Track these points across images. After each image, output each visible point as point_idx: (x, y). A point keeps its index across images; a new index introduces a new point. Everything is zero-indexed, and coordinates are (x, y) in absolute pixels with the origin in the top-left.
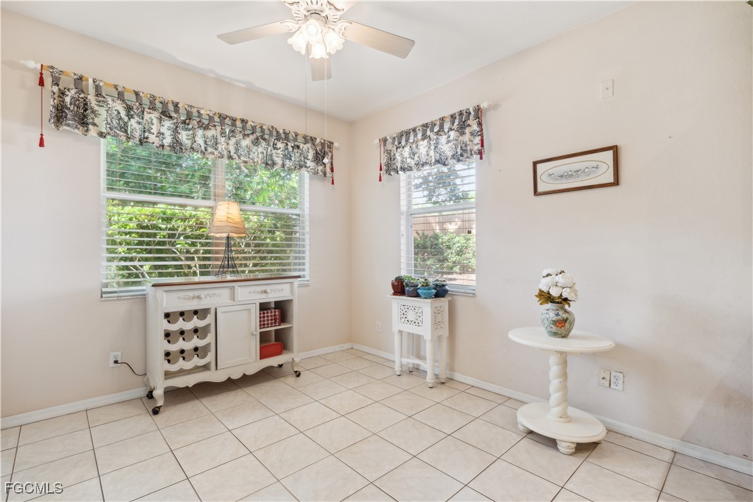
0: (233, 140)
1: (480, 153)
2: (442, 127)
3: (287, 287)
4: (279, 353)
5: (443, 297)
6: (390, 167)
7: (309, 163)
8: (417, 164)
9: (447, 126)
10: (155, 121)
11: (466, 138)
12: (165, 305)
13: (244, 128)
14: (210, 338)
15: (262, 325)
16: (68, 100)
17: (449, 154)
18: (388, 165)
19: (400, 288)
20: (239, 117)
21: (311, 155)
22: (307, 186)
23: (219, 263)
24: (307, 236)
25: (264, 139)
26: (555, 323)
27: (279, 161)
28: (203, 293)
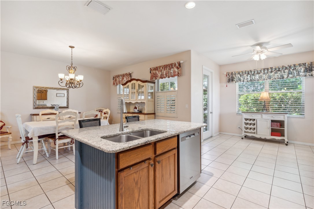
10: (246, 76)
12: (244, 117)
14: (255, 126)
15: (272, 126)
16: (230, 77)
21: (302, 70)
23: (262, 108)
28: (253, 115)
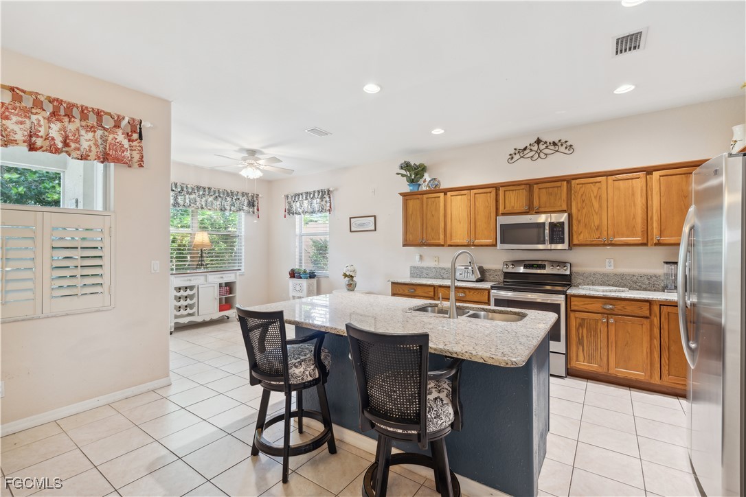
0: (204, 199)
1: (329, 211)
2: (314, 195)
3: (233, 275)
4: (229, 309)
5: (314, 278)
6: (290, 211)
7: (245, 208)
8: (303, 212)
9: (316, 195)
11: (324, 203)
12: (175, 284)
13: (209, 192)
14: (195, 300)
15: (220, 295)
17: (317, 210)
18: (289, 210)
19: (293, 274)
20: (206, 186)
21: (246, 203)
22: (243, 219)
24: (243, 247)
25: (220, 197)
26: (348, 285)
27: (228, 208)
